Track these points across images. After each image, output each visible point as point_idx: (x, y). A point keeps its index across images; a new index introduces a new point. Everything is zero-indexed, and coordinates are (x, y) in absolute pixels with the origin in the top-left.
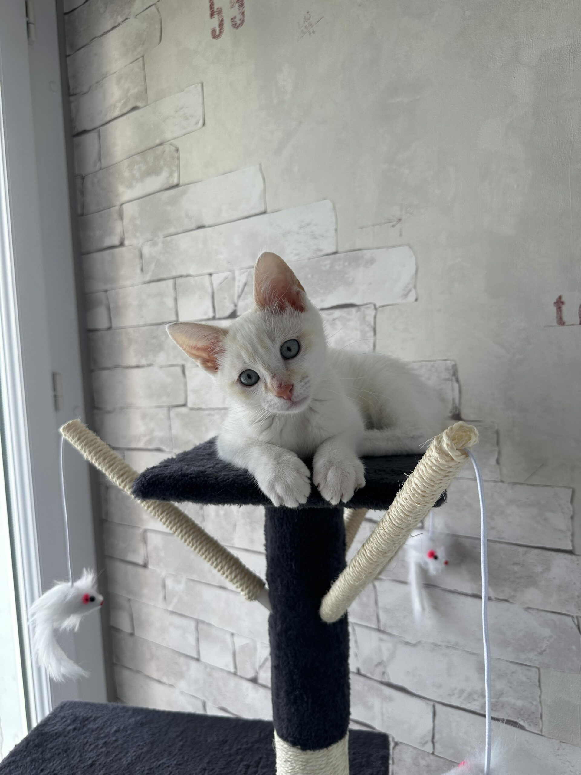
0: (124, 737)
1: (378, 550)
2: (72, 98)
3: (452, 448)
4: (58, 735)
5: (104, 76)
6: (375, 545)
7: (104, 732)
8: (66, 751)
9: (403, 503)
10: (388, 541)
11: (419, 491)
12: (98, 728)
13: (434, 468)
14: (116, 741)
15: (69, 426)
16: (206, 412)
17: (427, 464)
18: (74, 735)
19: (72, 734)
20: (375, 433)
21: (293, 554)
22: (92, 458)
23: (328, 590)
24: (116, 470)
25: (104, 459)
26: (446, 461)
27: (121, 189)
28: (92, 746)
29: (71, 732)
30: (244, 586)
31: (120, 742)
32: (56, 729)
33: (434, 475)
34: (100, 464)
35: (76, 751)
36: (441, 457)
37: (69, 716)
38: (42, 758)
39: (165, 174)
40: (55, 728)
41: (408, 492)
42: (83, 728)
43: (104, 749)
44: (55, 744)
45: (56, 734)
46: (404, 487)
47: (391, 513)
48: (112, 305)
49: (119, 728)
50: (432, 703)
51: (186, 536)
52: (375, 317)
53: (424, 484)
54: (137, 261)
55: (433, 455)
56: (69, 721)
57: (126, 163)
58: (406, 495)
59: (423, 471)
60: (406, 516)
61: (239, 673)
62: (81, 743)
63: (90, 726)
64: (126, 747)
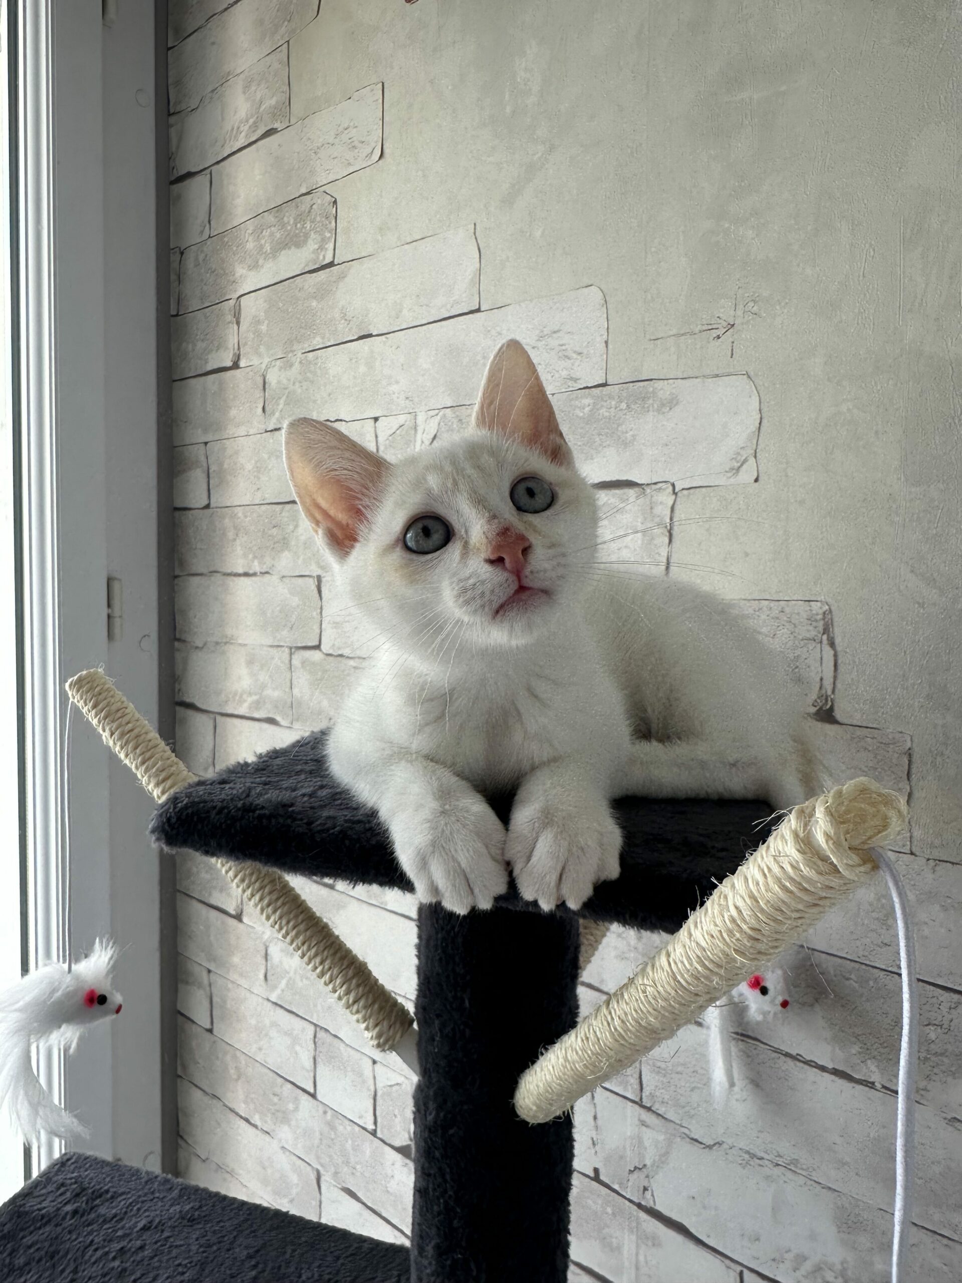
0: (156, 1243)
1: (639, 1023)
2: (172, 120)
3: (837, 844)
4: (44, 1221)
5: (225, 80)
6: (634, 1012)
7: (123, 1228)
8: (52, 1257)
9: (704, 944)
10: (662, 1012)
11: (744, 927)
12: (115, 1216)
13: (788, 884)
14: (142, 1248)
15: (80, 680)
16: (352, 663)
17: (769, 869)
18: (71, 1225)
19: (68, 1222)
20: (653, 749)
21: (468, 978)
22: (115, 743)
23: (533, 1063)
24: (154, 770)
25: (136, 748)
26: (820, 873)
27: (240, 270)
28: (99, 1253)
29: (68, 1217)
30: (371, 1022)
31: (147, 1252)
32: (45, 1208)
33: (786, 900)
34: (127, 756)
35: (69, 1260)
36: (809, 863)
37: (71, 1184)
38: (10, 1263)
39: (312, 245)
40: (43, 1205)
41: (719, 921)
42: (89, 1214)
43: (116, 1263)
44: (35, 1238)
45: (43, 1217)
46: (708, 904)
47: (672, 955)
48: (213, 468)
49: (151, 1222)
50: (739, 1268)
51: (270, 910)
52: (673, 509)
53: (760, 915)
54: (259, 393)
55: (788, 854)
56: (68, 1195)
57: (250, 227)
58: (712, 927)
59: (758, 884)
60: (708, 972)
61: (379, 1134)
62: (80, 1243)
63: (102, 1210)
64: (157, 1264)
